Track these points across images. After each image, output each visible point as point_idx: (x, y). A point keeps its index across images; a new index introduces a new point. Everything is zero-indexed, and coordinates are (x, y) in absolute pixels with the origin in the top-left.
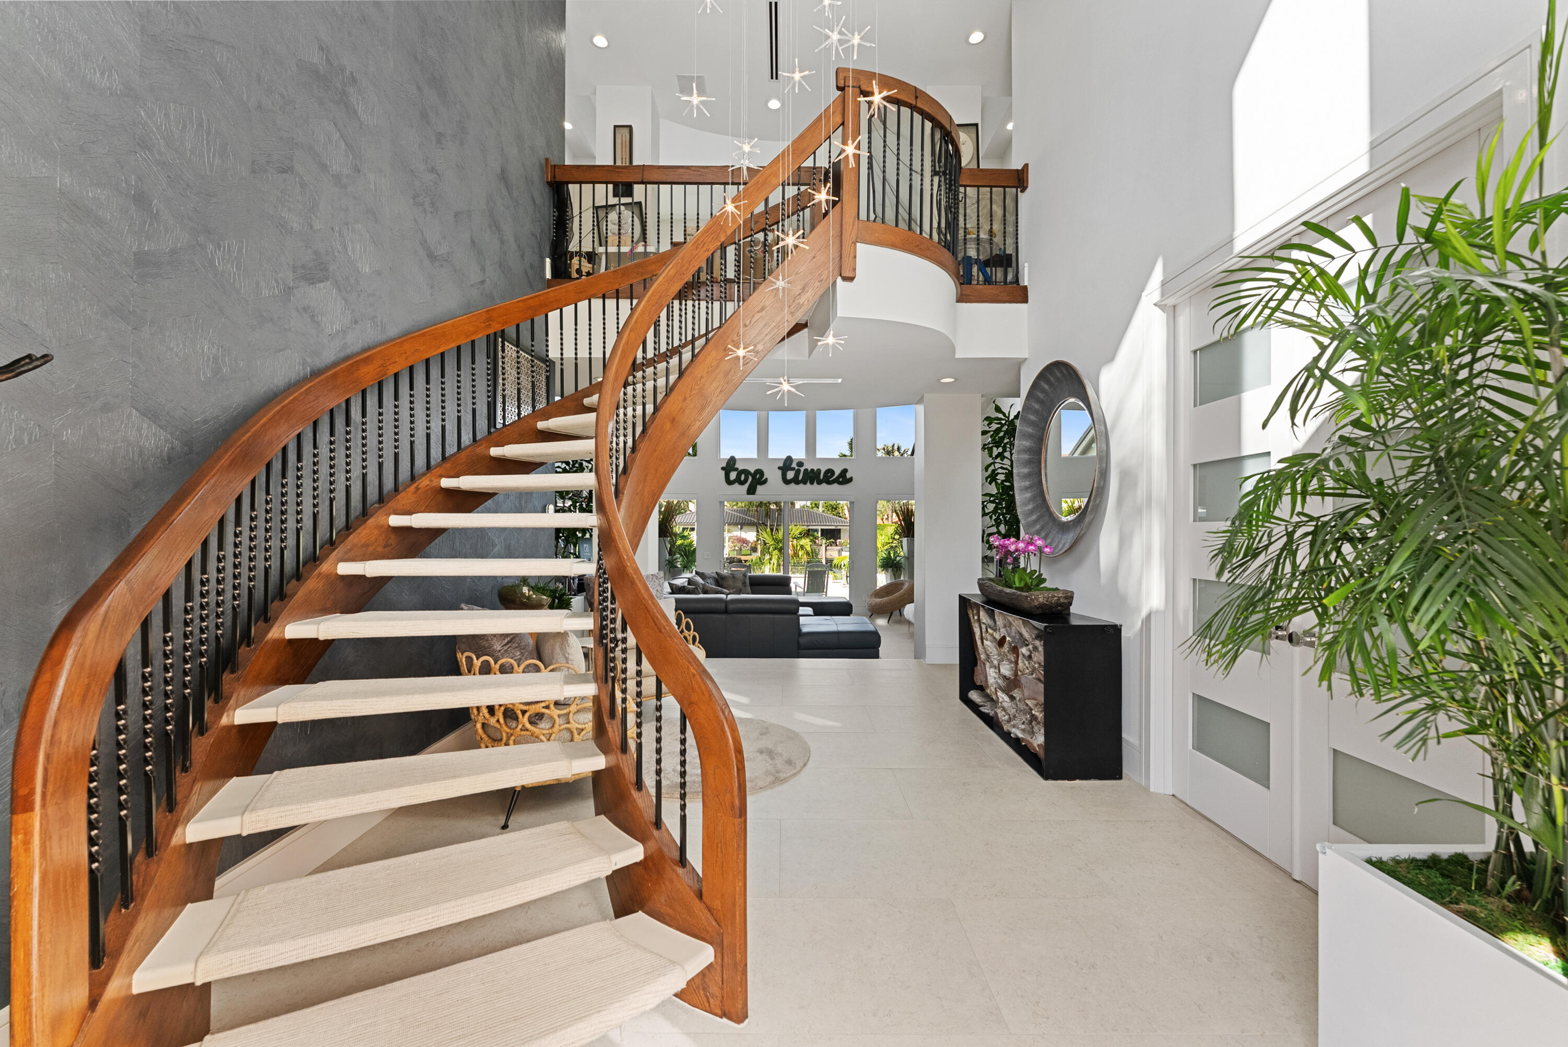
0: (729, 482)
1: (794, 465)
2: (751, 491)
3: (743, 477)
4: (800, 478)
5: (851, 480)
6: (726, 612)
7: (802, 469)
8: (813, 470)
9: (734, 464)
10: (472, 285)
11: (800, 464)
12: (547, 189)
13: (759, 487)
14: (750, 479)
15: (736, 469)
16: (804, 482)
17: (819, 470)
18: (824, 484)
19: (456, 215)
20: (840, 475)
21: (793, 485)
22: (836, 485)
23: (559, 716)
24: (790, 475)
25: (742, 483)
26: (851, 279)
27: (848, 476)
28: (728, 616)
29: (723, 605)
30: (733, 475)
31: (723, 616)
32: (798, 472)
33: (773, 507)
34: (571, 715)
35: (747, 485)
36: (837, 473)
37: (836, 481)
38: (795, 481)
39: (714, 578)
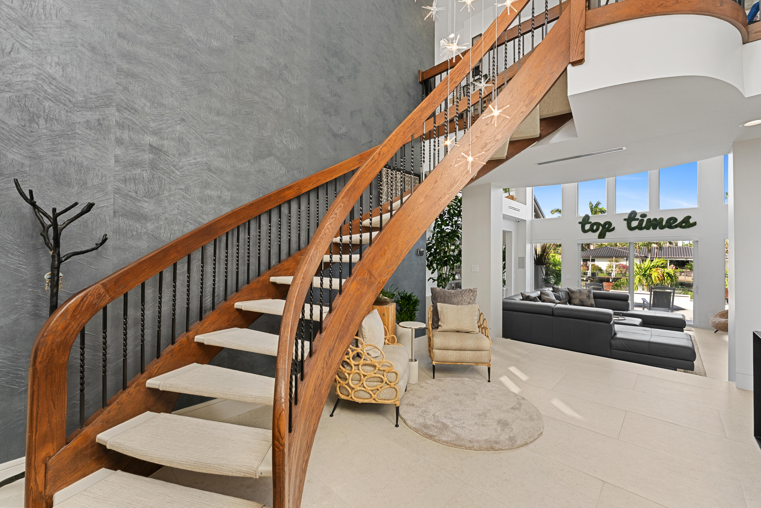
0: (584, 231)
1: (638, 217)
2: (602, 236)
3: (595, 227)
4: (644, 225)
5: (695, 224)
6: (553, 315)
7: (645, 219)
8: (655, 219)
9: (588, 219)
10: (363, 144)
11: (644, 216)
12: (420, 86)
13: (608, 234)
14: (601, 228)
15: (590, 223)
16: (647, 228)
17: (662, 219)
18: (666, 229)
19: (352, 113)
20: (683, 221)
21: (637, 231)
22: (678, 229)
23: (355, 365)
24: (635, 224)
25: (594, 231)
26: (580, 62)
27: (691, 221)
28: (554, 317)
29: (551, 310)
30: (587, 227)
31: (551, 317)
32: (642, 221)
33: (654, 245)
34: (360, 366)
35: (598, 233)
36: (679, 220)
37: (680, 225)
38: (640, 227)
39: (566, 292)
